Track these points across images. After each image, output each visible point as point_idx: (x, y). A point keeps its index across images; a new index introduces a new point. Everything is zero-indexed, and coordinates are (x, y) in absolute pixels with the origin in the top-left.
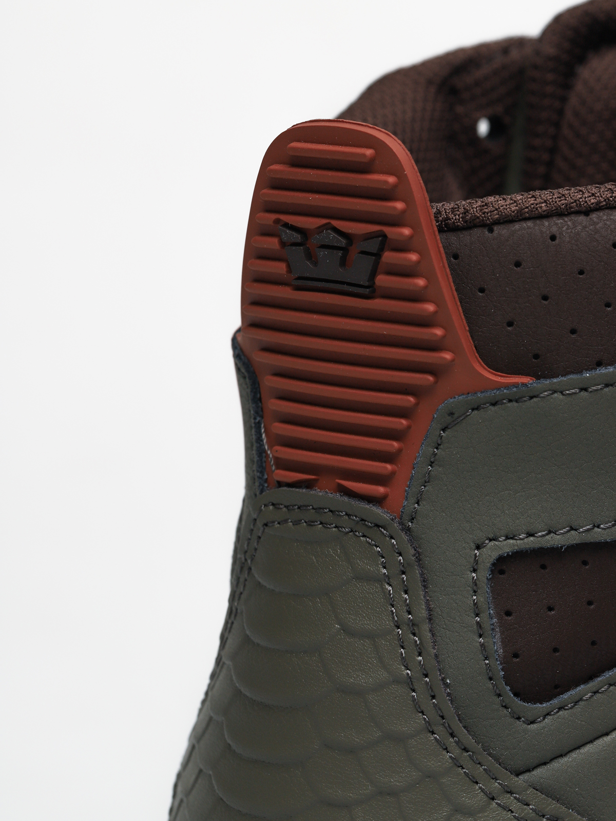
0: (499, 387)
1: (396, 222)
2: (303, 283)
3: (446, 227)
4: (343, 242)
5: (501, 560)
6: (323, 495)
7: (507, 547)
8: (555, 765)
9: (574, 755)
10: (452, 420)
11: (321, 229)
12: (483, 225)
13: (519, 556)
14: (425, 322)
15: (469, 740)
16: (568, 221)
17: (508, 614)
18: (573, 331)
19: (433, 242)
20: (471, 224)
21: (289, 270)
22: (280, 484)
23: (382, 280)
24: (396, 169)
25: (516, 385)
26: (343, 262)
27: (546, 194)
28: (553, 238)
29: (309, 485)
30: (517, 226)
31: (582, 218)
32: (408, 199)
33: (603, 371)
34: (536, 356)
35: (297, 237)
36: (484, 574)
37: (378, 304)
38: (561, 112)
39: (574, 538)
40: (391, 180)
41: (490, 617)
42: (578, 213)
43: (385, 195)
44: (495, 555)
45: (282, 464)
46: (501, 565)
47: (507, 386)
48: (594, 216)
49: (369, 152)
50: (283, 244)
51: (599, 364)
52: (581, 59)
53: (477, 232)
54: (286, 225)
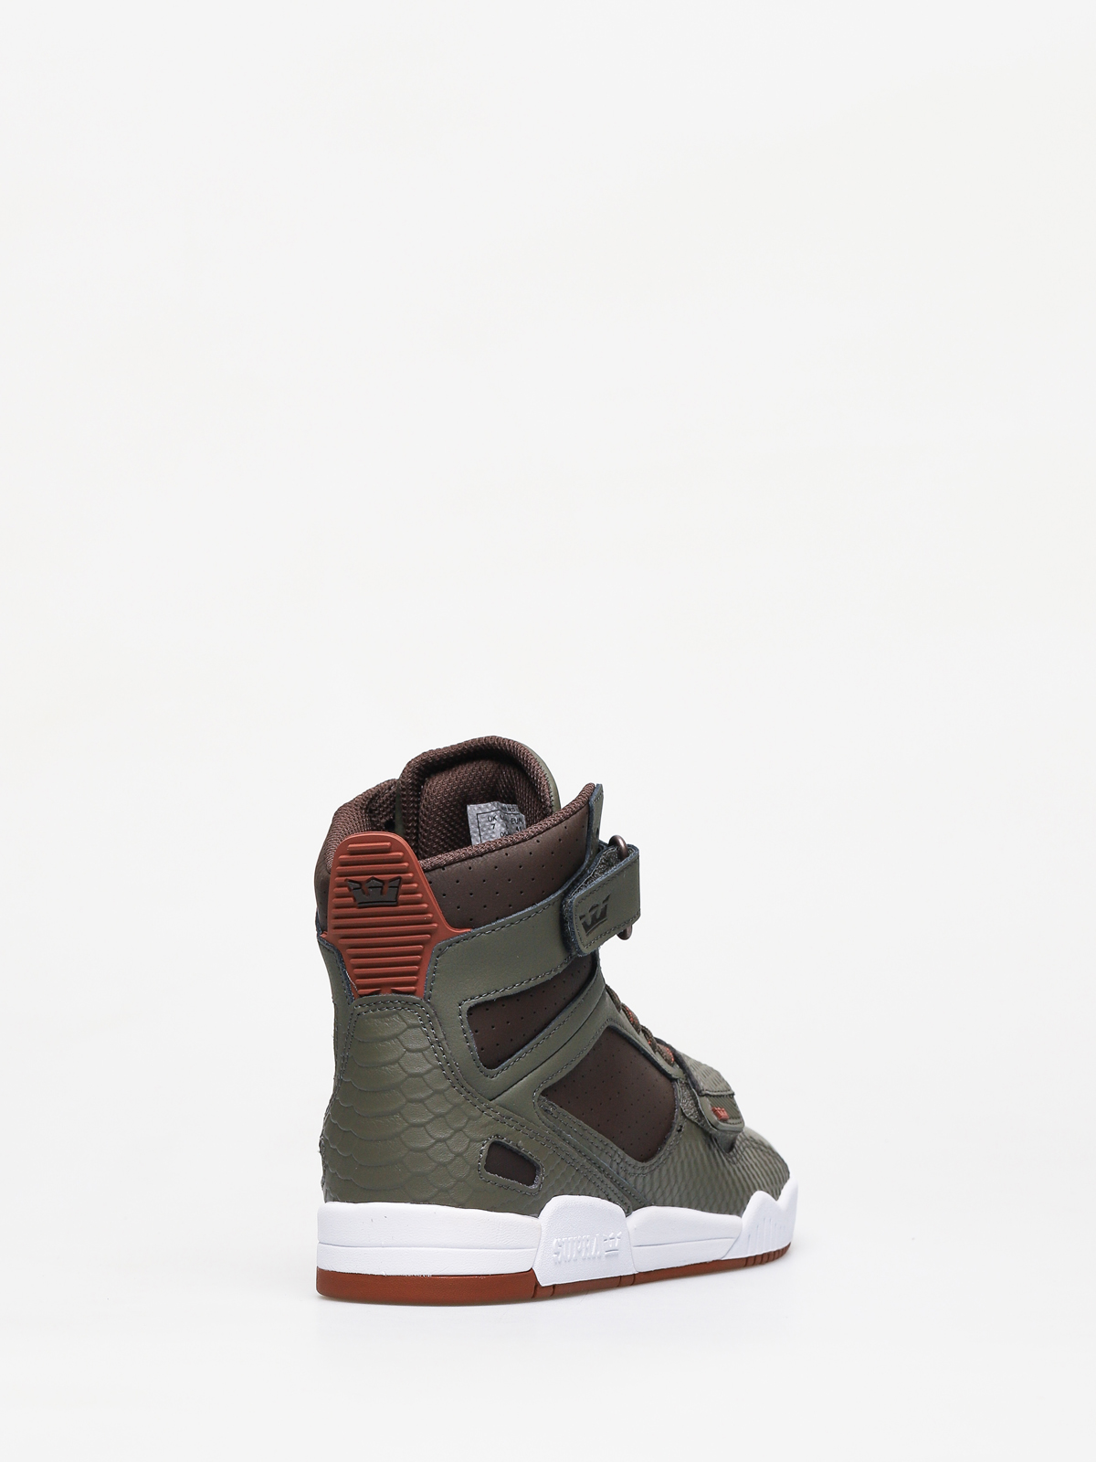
0: (458, 934)
1: (405, 871)
2: (362, 905)
3: (426, 871)
4: (380, 884)
5: (470, 1009)
6: (385, 995)
7: (472, 1003)
8: (504, 1095)
9: (511, 1090)
10: (441, 952)
11: (368, 881)
12: (440, 867)
13: (477, 1006)
14: (424, 912)
15: (469, 1088)
16: (475, 860)
17: (476, 1032)
18: (485, 907)
19: (423, 877)
20: (435, 868)
21: (355, 900)
22: (361, 996)
23: (401, 897)
24: (402, 849)
25: (466, 933)
26: (382, 893)
27: (462, 850)
28: (470, 868)
29: (377, 993)
30: (454, 866)
31: (480, 858)
32: (409, 861)
33: (499, 921)
34: (471, 920)
35: (357, 885)
36: (465, 1016)
37: (401, 908)
38: (418, 808)
39: (498, 995)
40: (401, 854)
41: (470, 1034)
42: (478, 856)
43: (399, 861)
44: (468, 1007)
45: (360, 987)
46: (471, 1011)
47: (462, 934)
48: (484, 856)
49: (388, 844)
50: (350, 889)
51: (497, 919)
52: (423, 783)
53: (437, 871)
54: (351, 881)
